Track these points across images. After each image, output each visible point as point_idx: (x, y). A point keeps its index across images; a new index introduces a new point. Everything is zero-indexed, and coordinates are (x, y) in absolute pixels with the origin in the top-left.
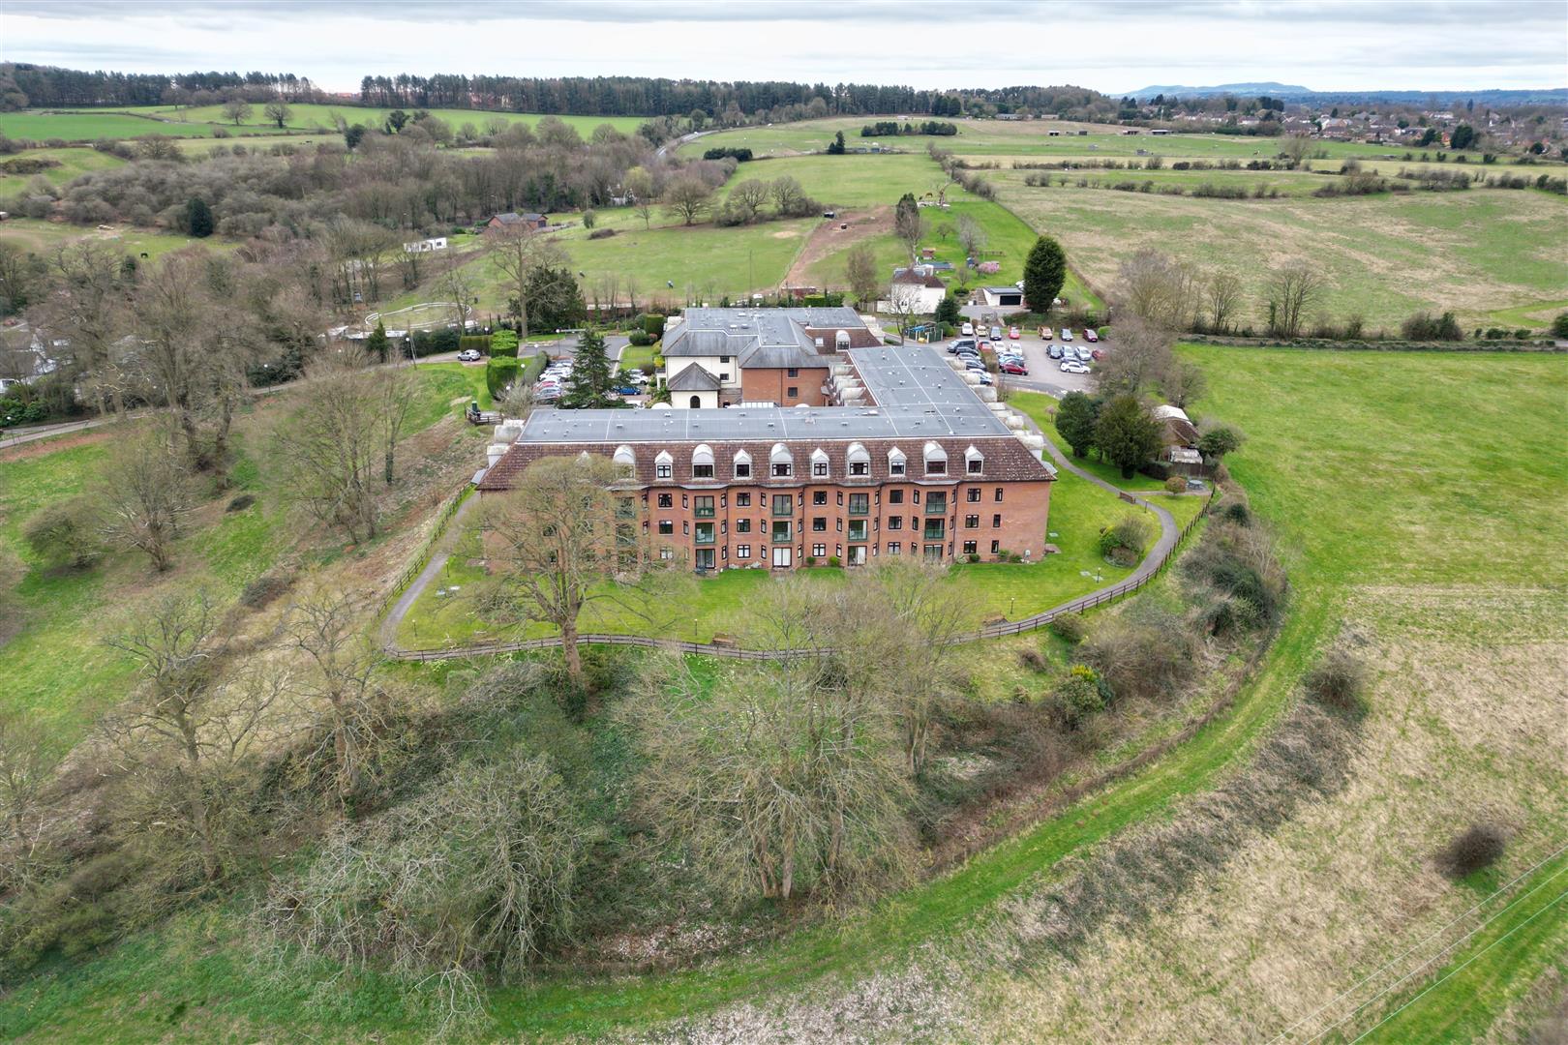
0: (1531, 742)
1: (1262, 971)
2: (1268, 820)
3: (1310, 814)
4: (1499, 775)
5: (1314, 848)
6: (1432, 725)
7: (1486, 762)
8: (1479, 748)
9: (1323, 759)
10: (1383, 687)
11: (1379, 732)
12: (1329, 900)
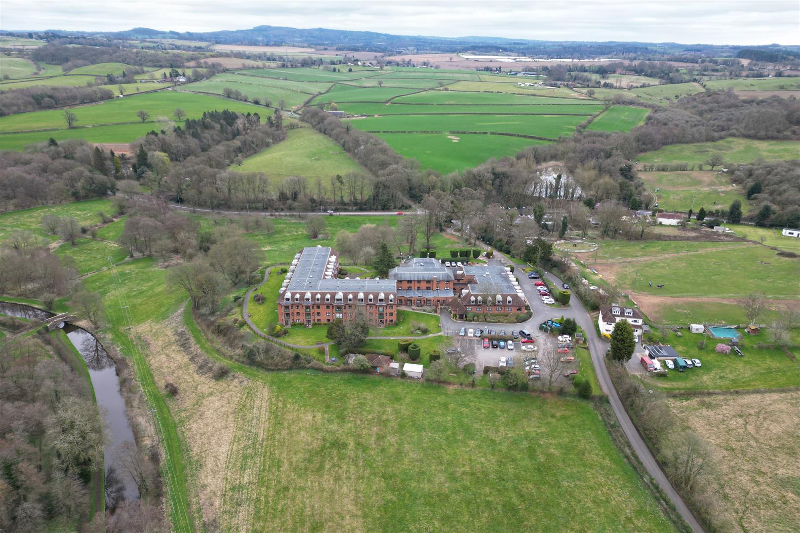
0: (201, 416)
1: (163, 356)
2: (192, 359)
3: (193, 367)
4: (194, 405)
5: (185, 367)
6: (211, 394)
7: (198, 404)
8: (202, 403)
9: (205, 369)
10: (225, 385)
11: (213, 383)
12: (173, 368)
